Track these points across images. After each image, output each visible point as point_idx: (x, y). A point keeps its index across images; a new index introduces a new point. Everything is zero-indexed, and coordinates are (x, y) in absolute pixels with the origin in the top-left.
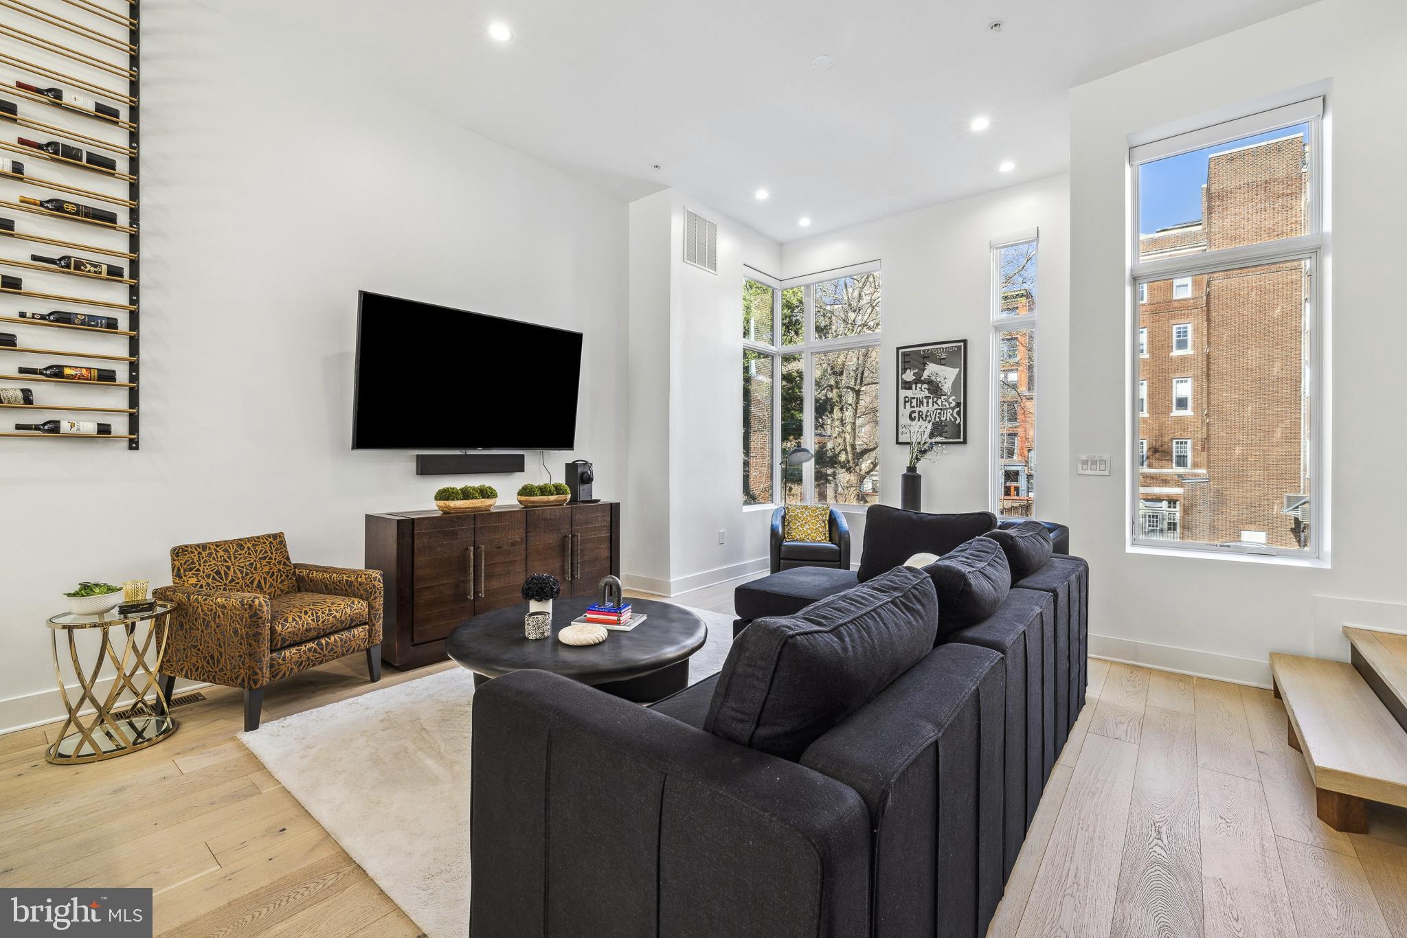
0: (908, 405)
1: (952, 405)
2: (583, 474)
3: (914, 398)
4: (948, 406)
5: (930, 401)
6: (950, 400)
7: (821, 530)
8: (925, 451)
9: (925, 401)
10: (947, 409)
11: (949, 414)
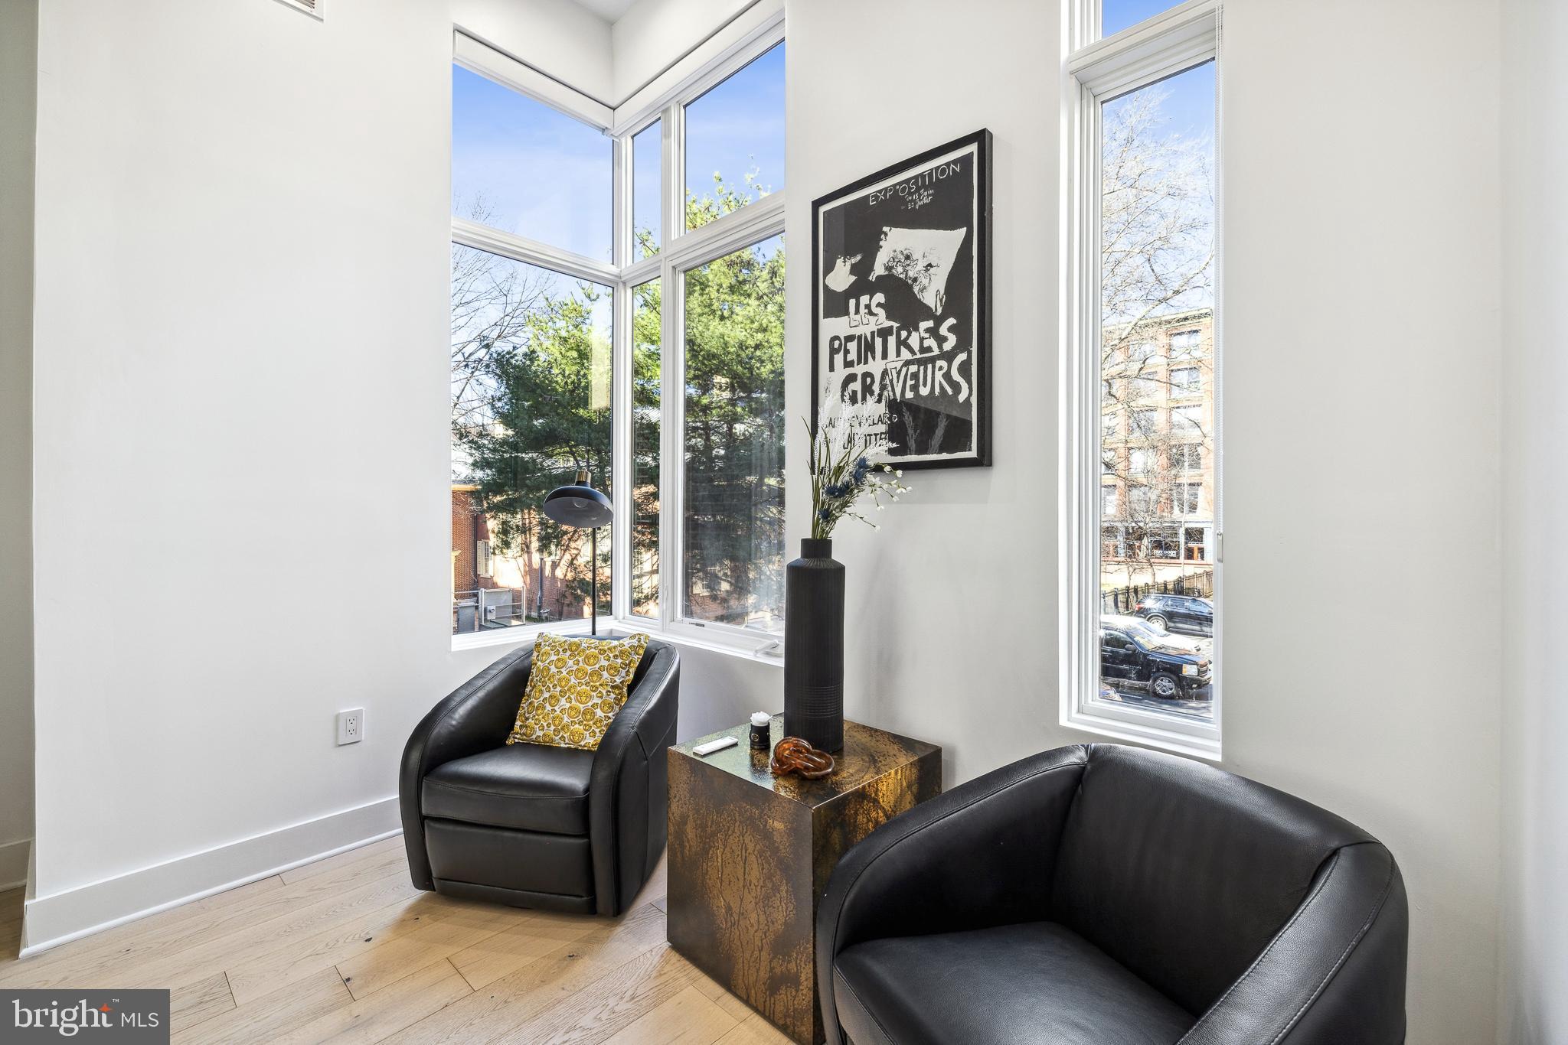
0: (839, 359)
1: (948, 346)
3: (849, 338)
4: (936, 352)
5: (892, 340)
6: (943, 330)
7: (599, 713)
8: (846, 491)
9: (878, 342)
10: (933, 360)
11: (939, 375)
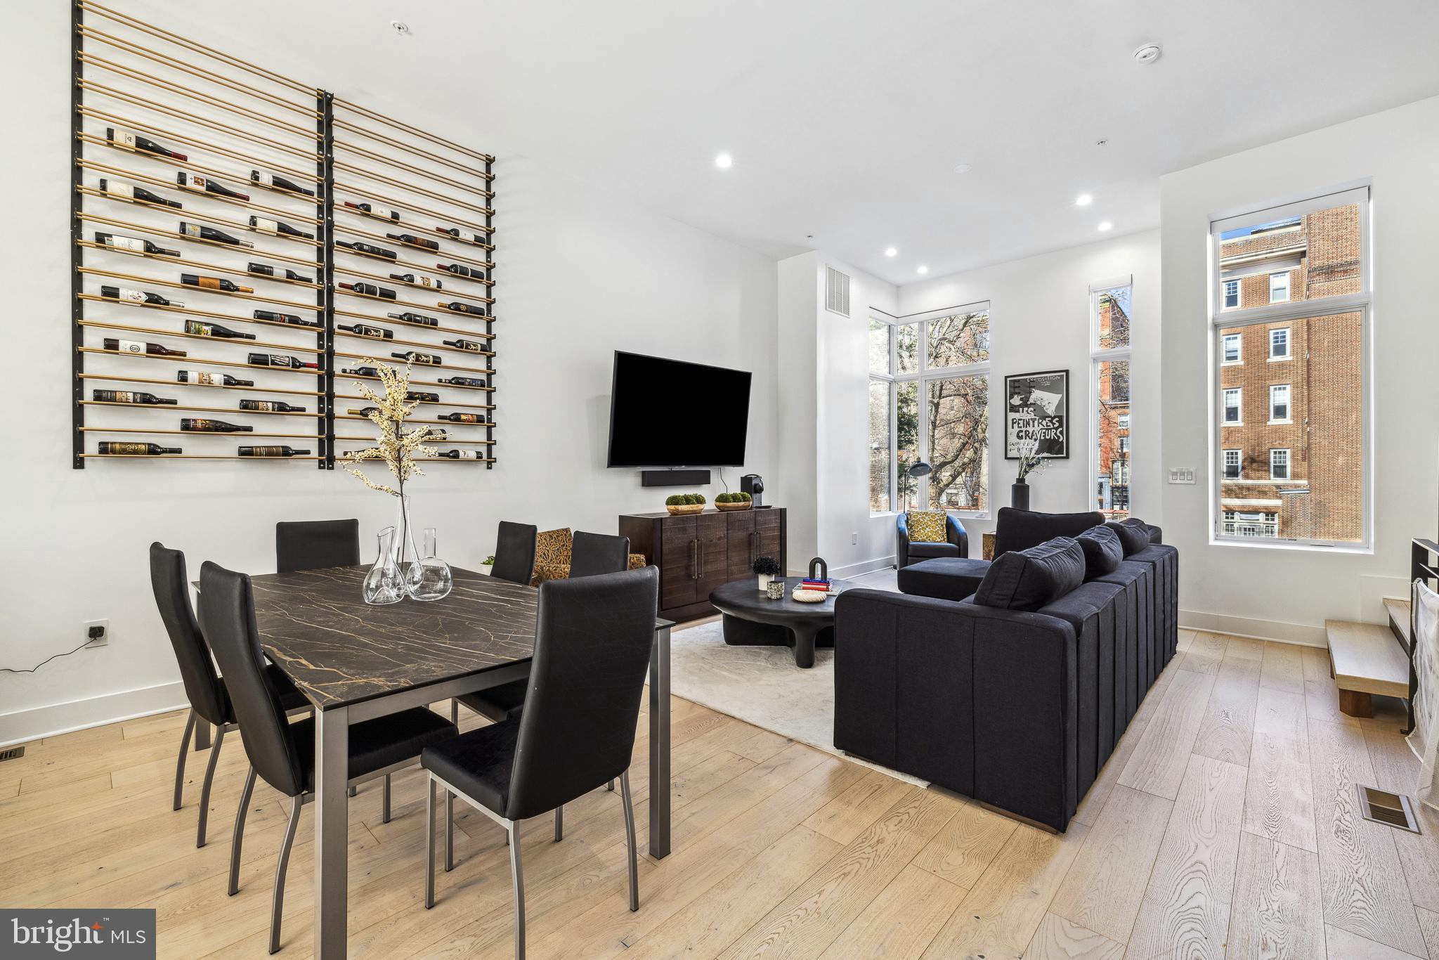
0: (1016, 425)
1: (1055, 426)
2: (756, 485)
3: (1021, 420)
4: (1052, 427)
5: (1036, 422)
6: (1054, 421)
7: (940, 532)
8: (1033, 465)
10: (1051, 429)
11: (1053, 434)
